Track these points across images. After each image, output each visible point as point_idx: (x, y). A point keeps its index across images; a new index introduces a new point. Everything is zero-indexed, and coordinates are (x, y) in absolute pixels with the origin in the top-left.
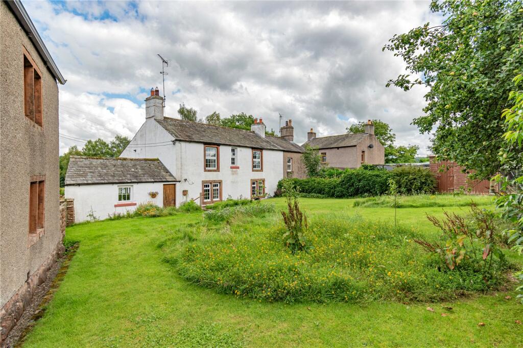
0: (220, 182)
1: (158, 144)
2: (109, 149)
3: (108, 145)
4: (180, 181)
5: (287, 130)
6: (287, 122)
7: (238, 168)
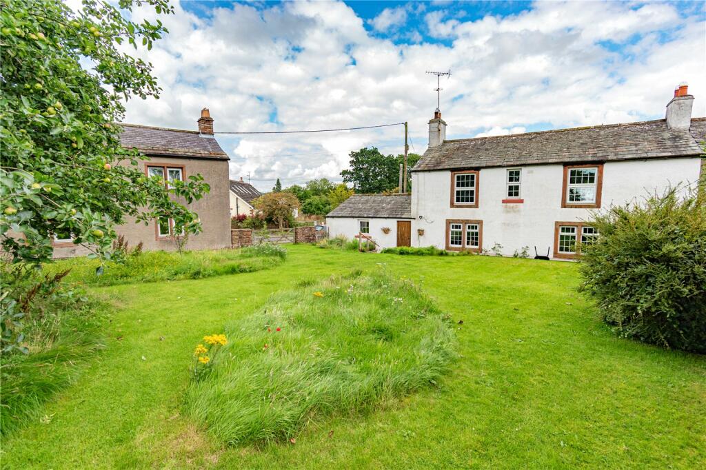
0: (480, 222)
4: (414, 219)
7: (521, 201)
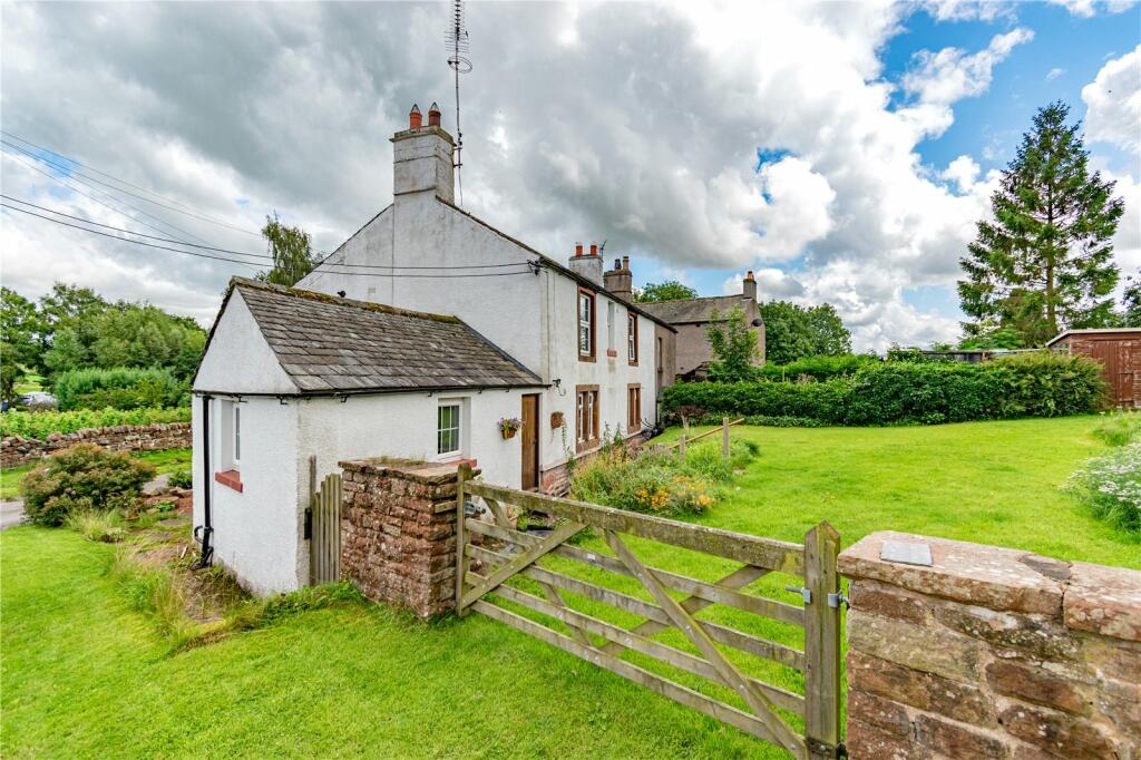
0: (596, 390)
1: (452, 272)
2: (37, 316)
3: (32, 306)
4: (547, 387)
5: (620, 279)
6: (618, 261)
7: (615, 354)
